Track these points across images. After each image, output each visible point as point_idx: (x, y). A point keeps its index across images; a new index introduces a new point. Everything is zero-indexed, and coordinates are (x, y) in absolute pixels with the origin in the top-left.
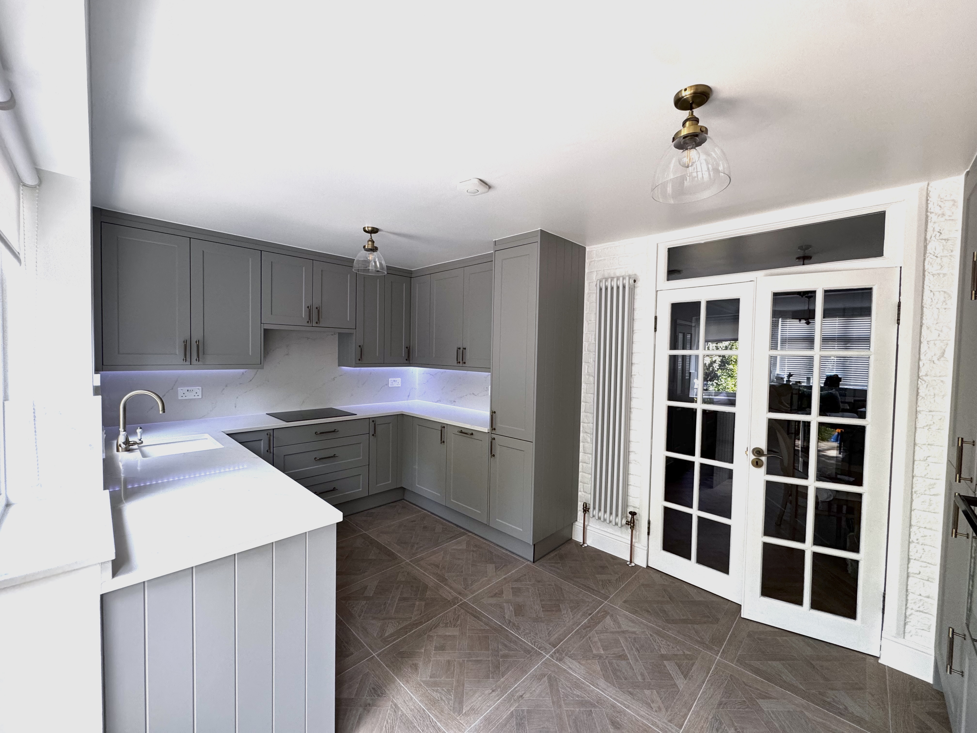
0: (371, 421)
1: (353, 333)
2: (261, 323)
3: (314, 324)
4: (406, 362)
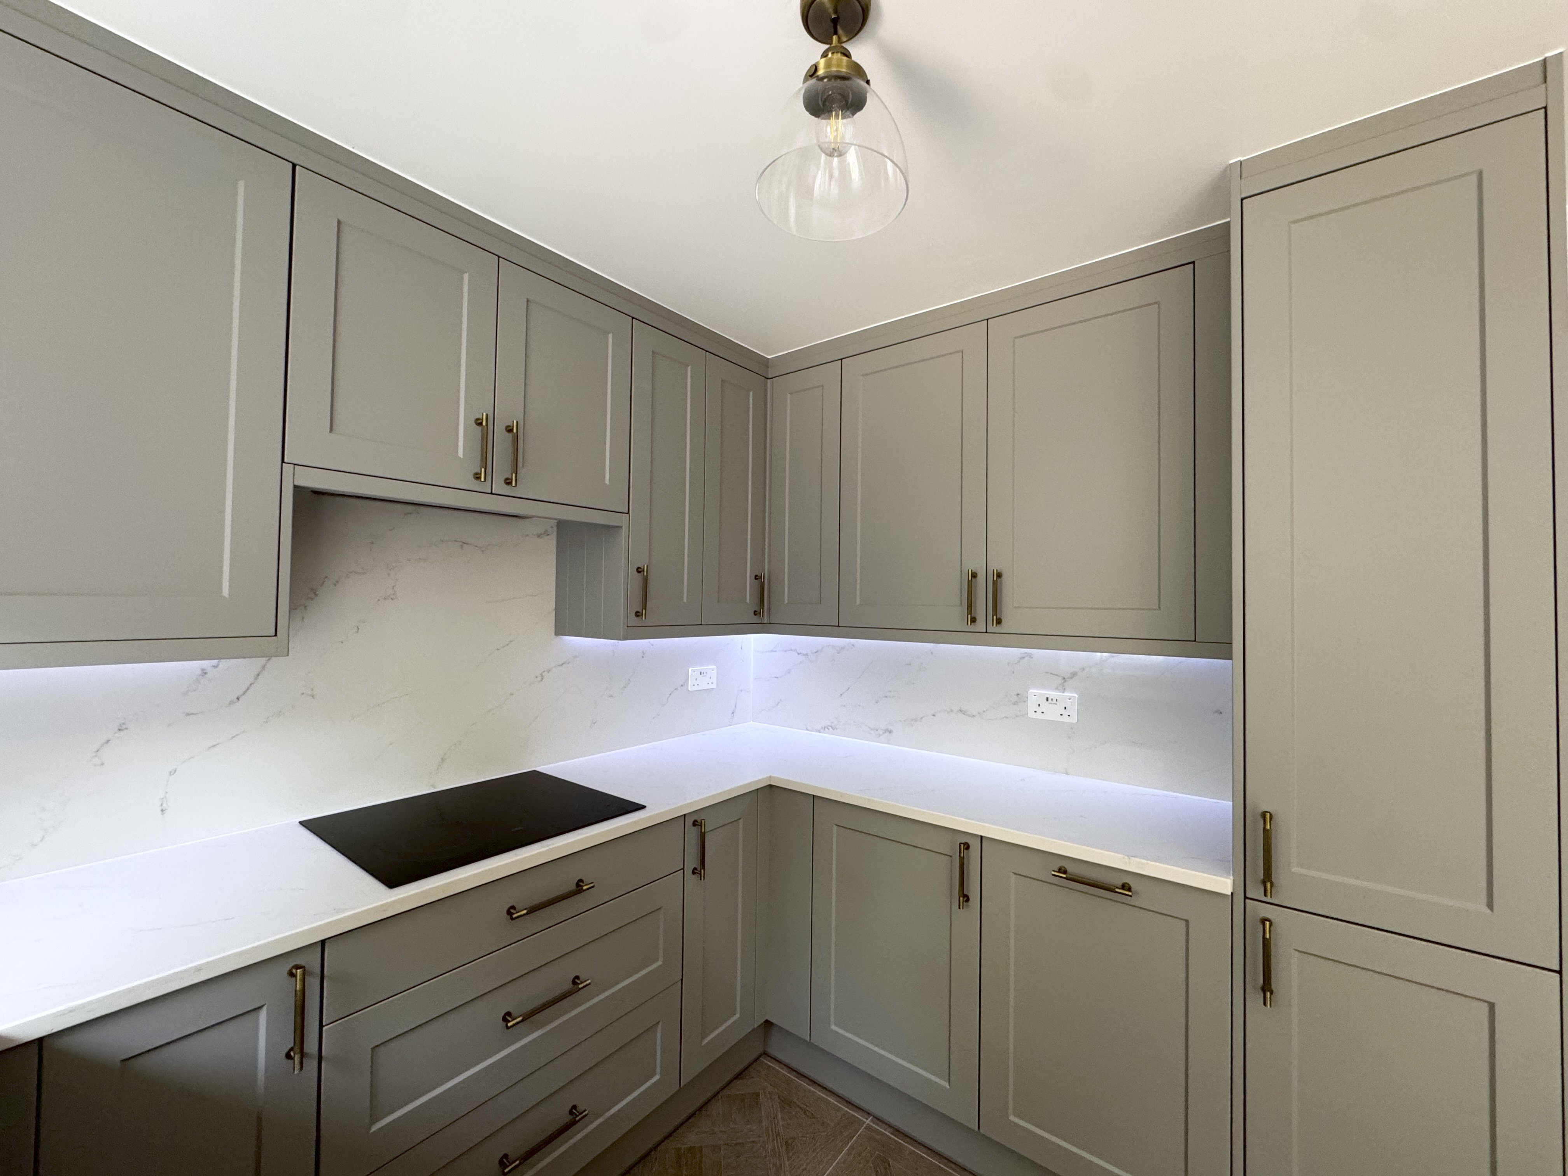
0: (689, 822)
1: (621, 527)
2: (283, 461)
3: (499, 486)
4: (755, 619)
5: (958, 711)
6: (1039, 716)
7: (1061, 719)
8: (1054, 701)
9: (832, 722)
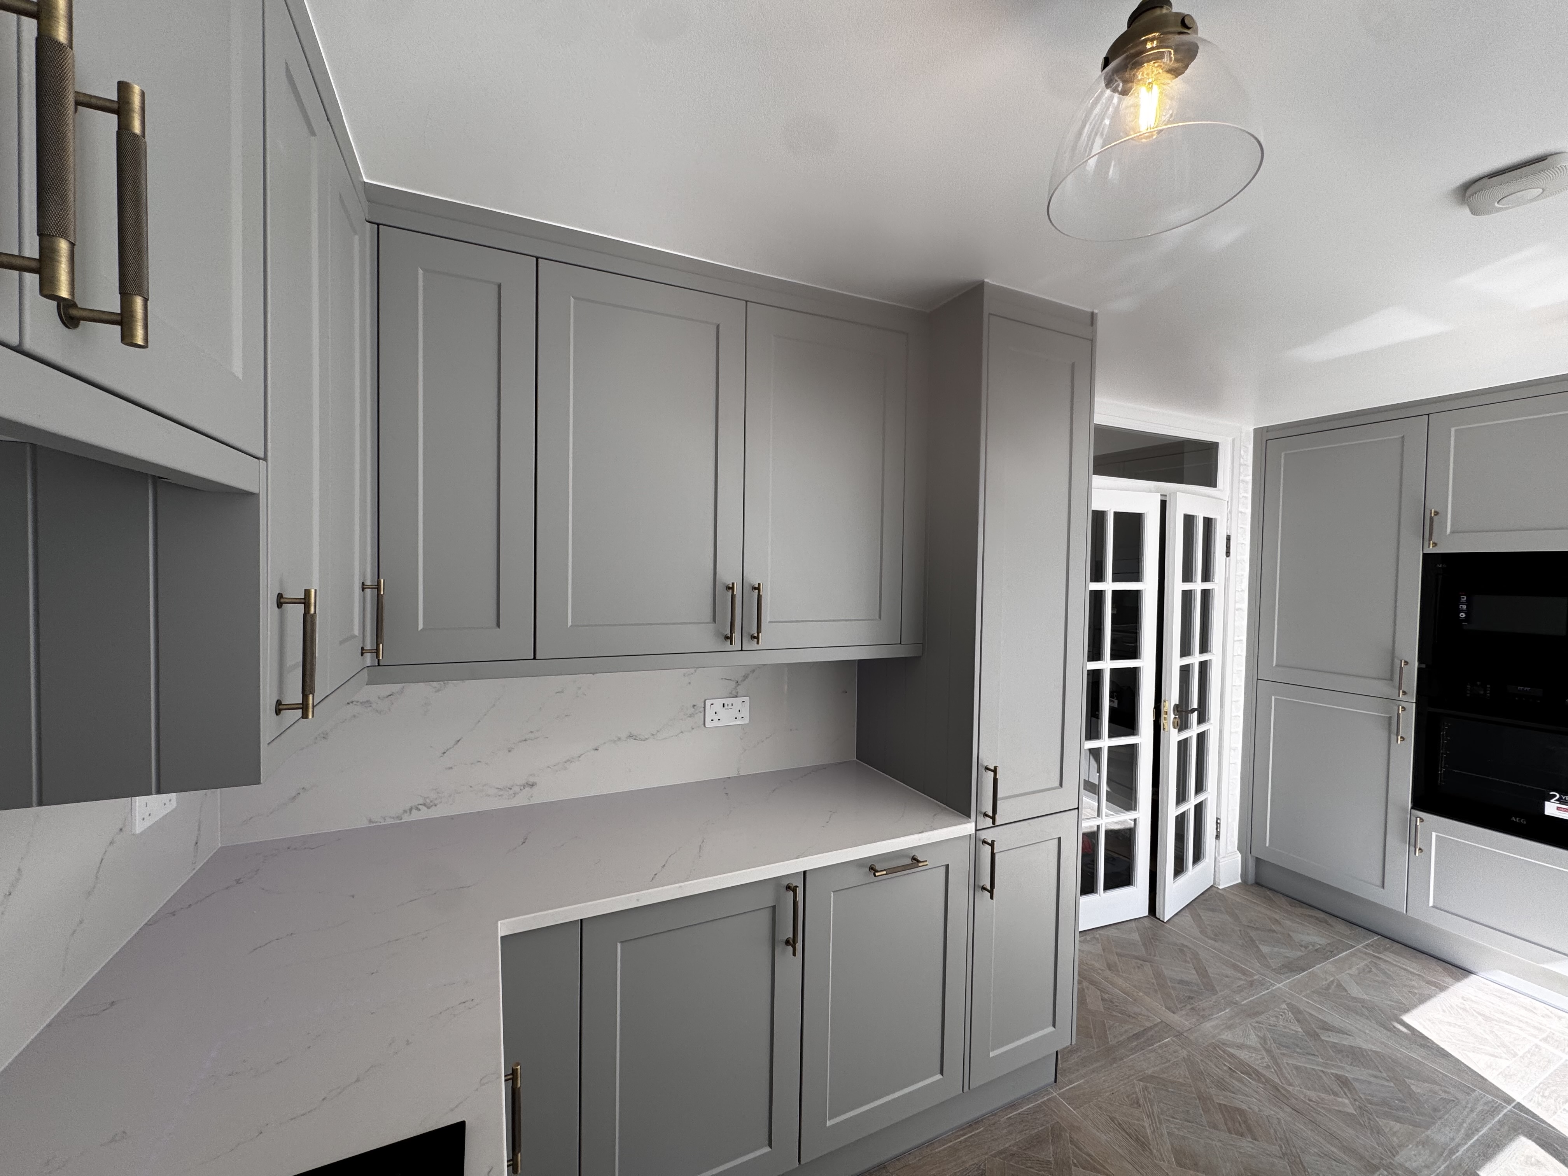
5: (627, 738)
6: (716, 724)
7: (738, 722)
8: (730, 705)
9: (425, 798)
